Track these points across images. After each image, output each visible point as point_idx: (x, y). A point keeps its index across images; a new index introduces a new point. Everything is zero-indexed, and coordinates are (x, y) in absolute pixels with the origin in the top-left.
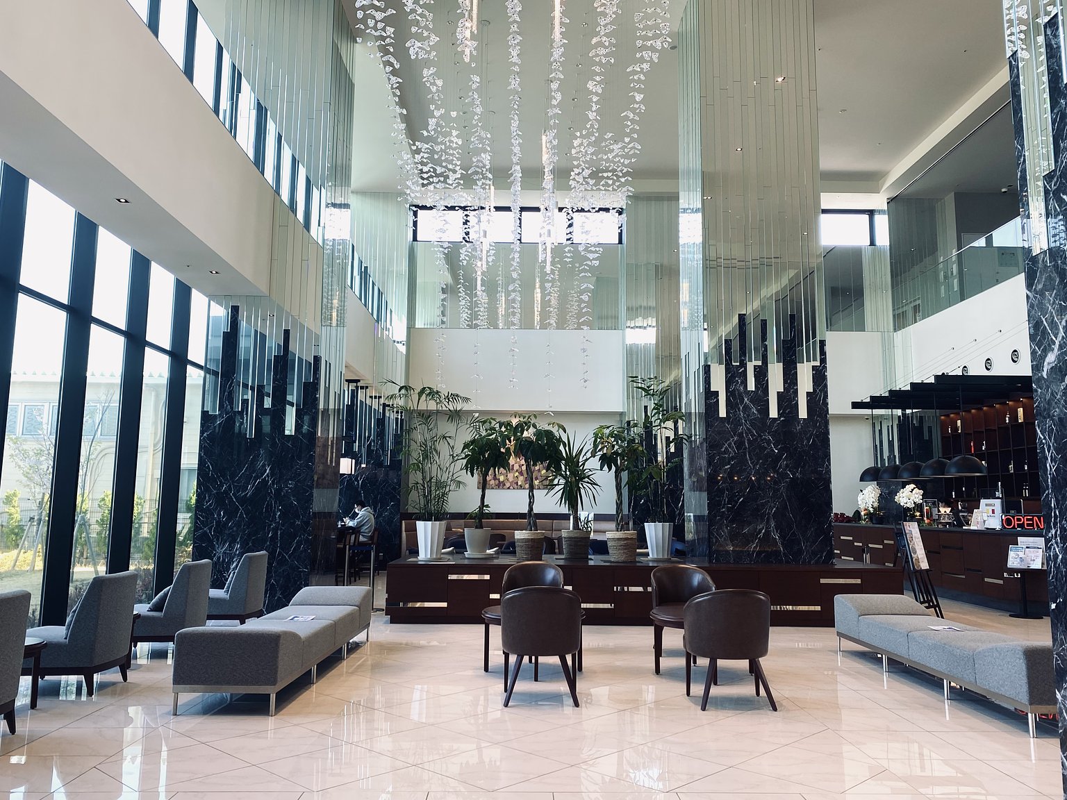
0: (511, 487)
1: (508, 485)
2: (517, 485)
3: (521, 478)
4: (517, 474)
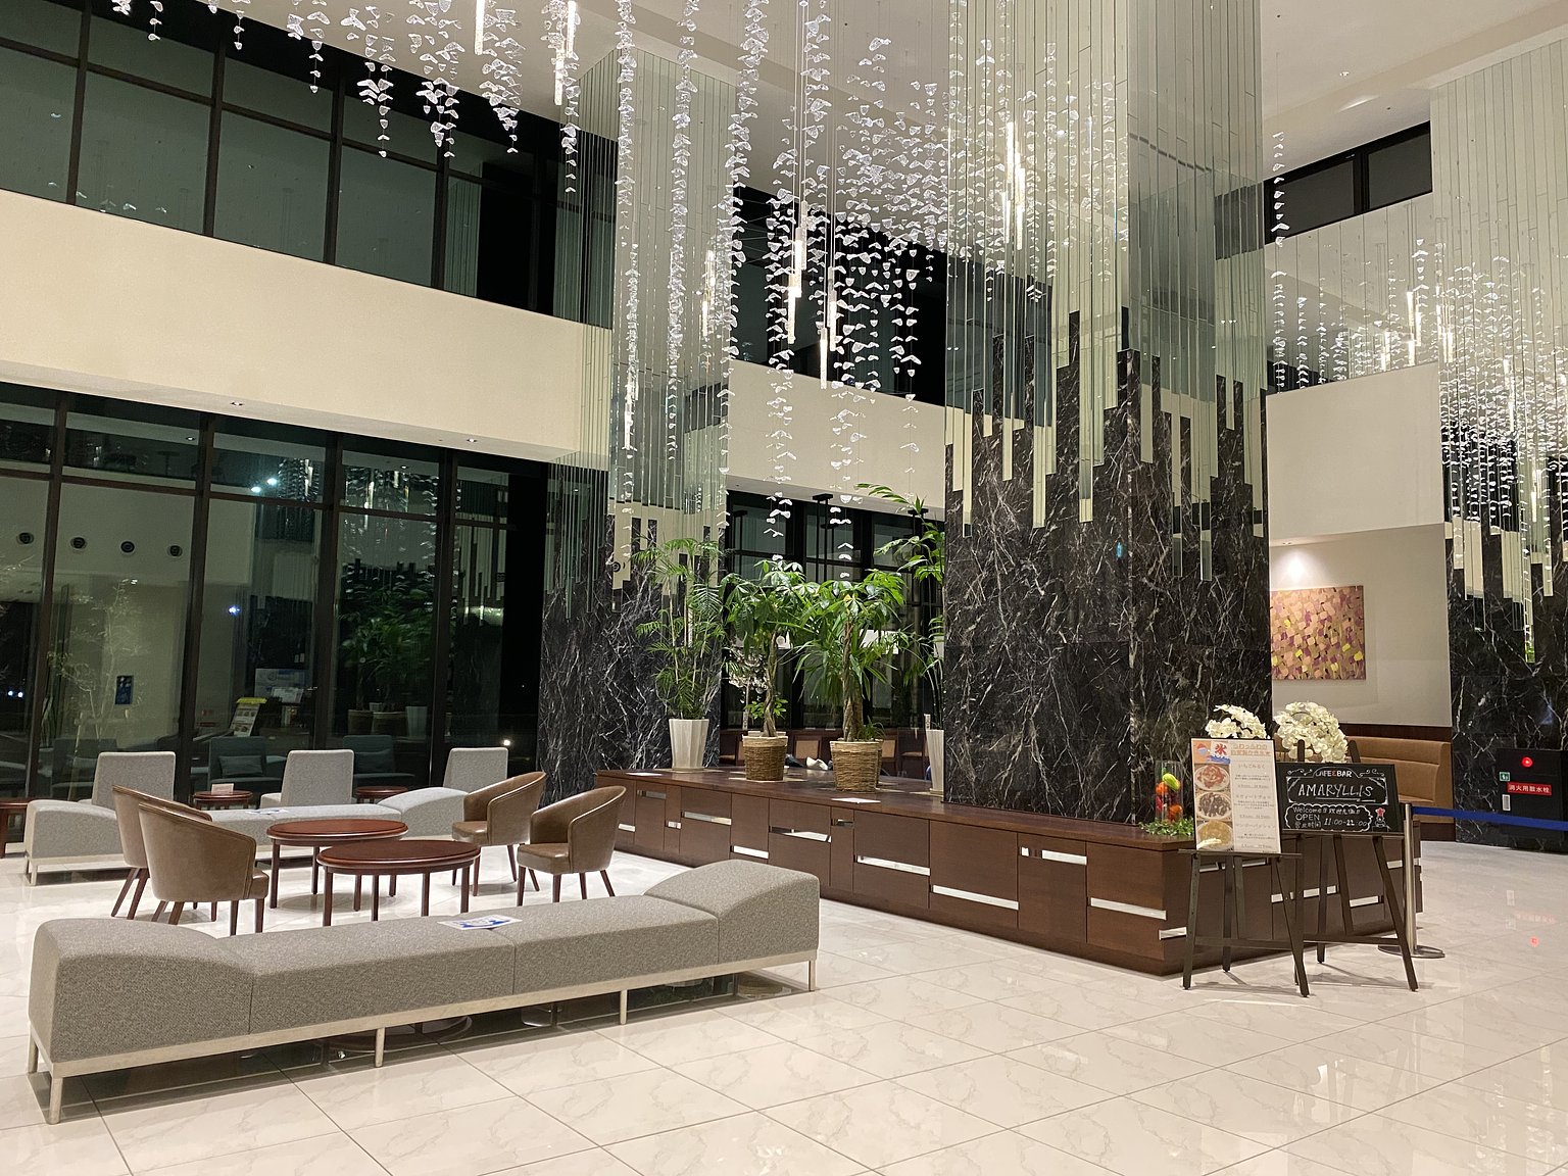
2: (1301, 672)
3: (1307, 660)
4: (1299, 653)
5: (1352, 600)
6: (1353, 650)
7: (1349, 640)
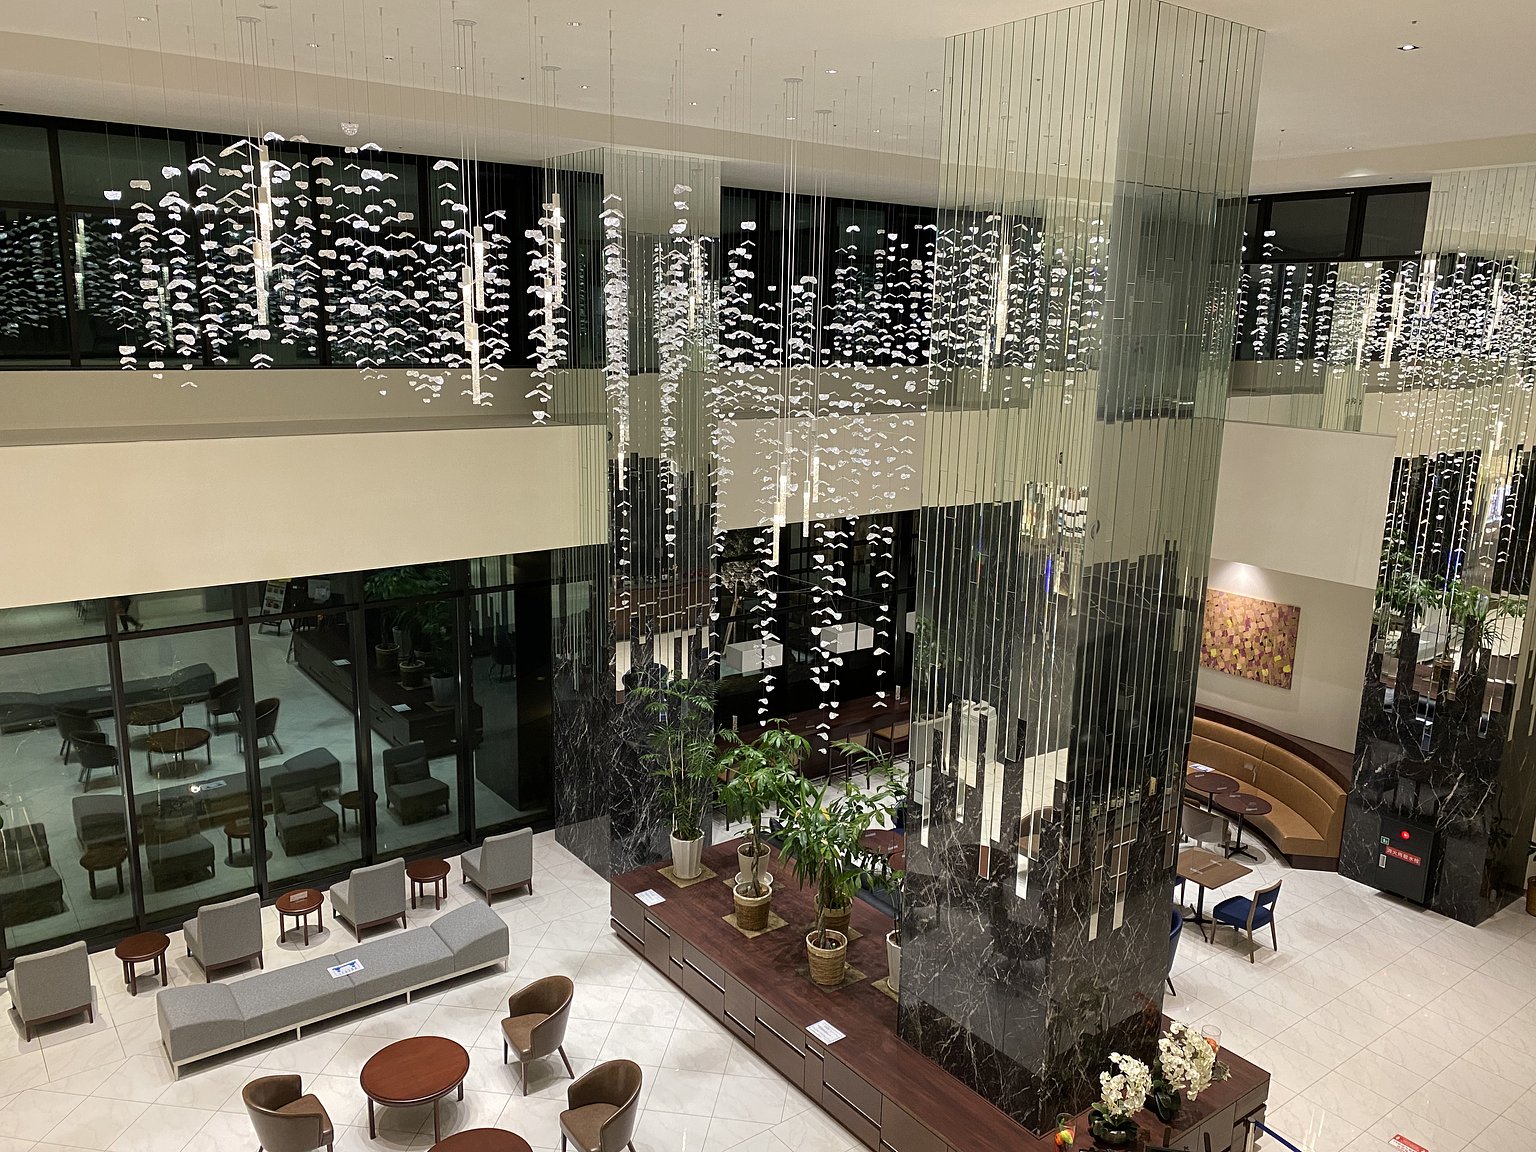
0: (1226, 670)
1: (1221, 665)
2: (1235, 669)
3: (1242, 660)
4: (1236, 652)
5: (1289, 618)
6: (1283, 662)
7: (1281, 653)
